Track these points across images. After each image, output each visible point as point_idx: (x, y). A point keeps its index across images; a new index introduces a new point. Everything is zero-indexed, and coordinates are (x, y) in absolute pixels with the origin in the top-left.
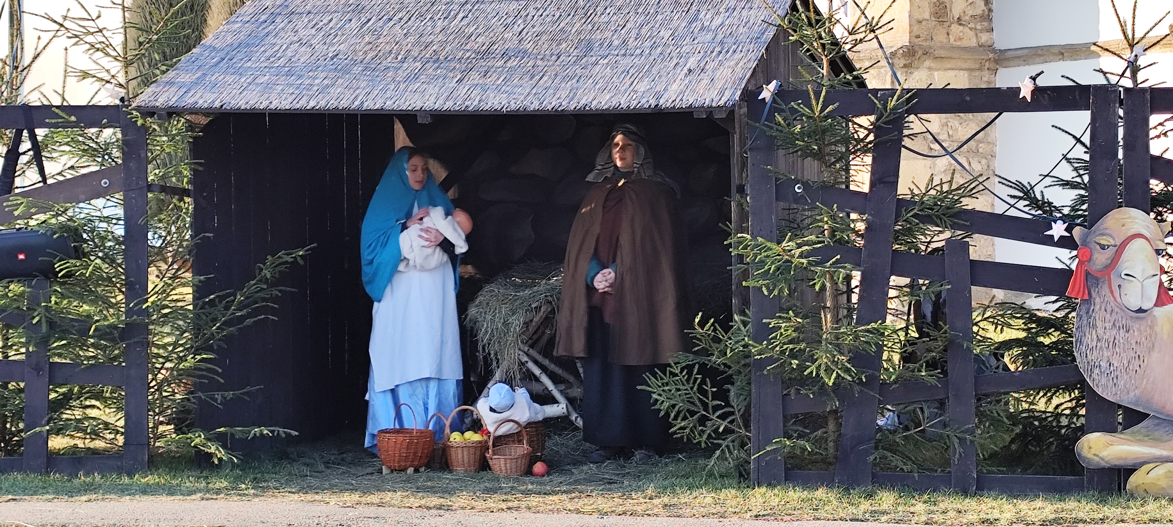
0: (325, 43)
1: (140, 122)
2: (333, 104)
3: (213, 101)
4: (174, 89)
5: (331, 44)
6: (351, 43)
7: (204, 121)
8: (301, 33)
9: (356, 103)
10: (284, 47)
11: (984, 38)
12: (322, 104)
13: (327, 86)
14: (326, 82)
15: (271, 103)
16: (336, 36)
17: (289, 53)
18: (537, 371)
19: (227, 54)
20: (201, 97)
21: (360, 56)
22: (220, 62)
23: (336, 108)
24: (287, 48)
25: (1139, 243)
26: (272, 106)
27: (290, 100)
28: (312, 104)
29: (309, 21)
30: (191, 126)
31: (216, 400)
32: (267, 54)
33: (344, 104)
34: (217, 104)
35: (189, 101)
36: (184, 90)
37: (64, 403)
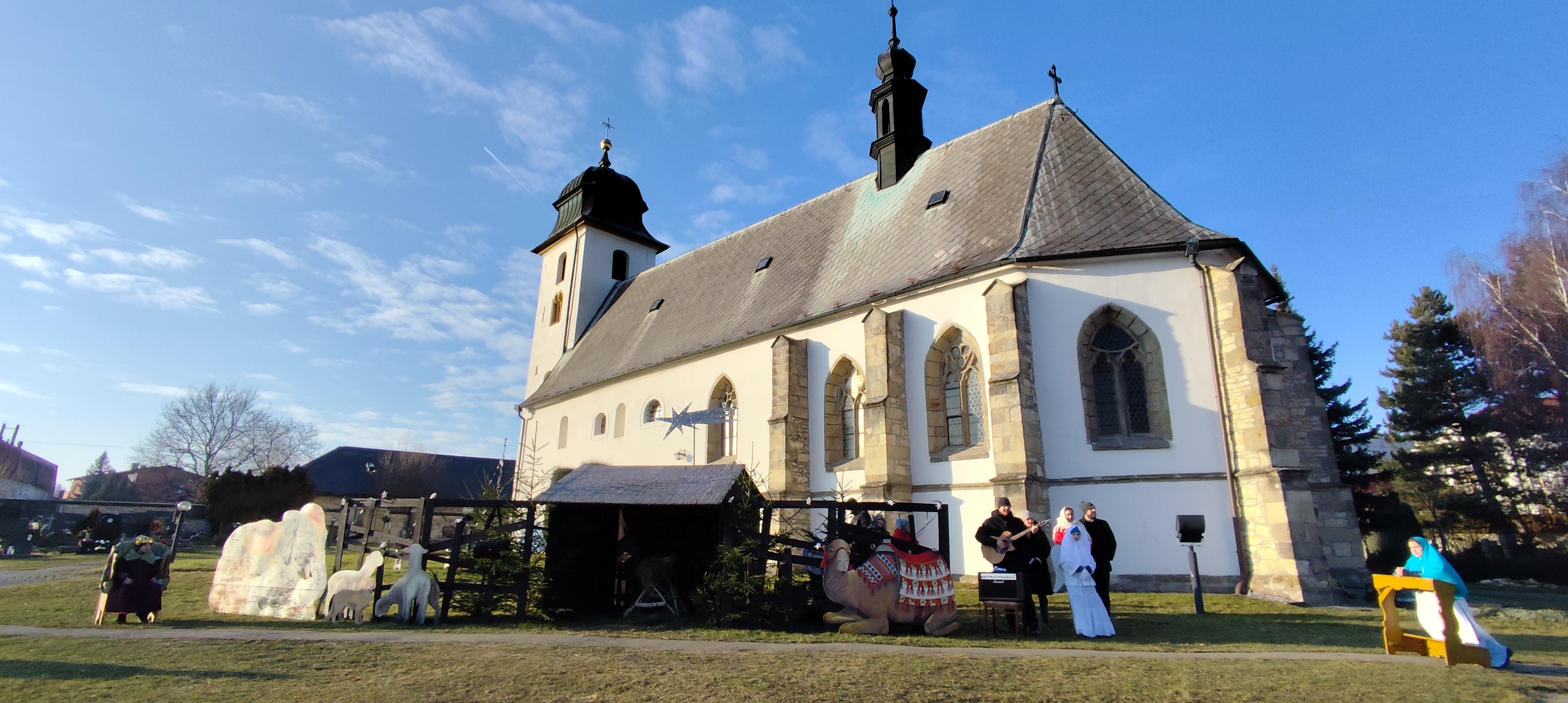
4: (546, 496)
10: (584, 483)
11: (807, 489)
12: (592, 501)
14: (594, 495)
16: (600, 480)
18: (657, 590)
19: (565, 485)
20: (554, 498)
21: (607, 487)
22: (563, 488)
23: (596, 503)
25: (842, 550)
26: (576, 502)
28: (588, 501)
29: (593, 476)
30: (551, 508)
31: (550, 599)
37: (499, 600)
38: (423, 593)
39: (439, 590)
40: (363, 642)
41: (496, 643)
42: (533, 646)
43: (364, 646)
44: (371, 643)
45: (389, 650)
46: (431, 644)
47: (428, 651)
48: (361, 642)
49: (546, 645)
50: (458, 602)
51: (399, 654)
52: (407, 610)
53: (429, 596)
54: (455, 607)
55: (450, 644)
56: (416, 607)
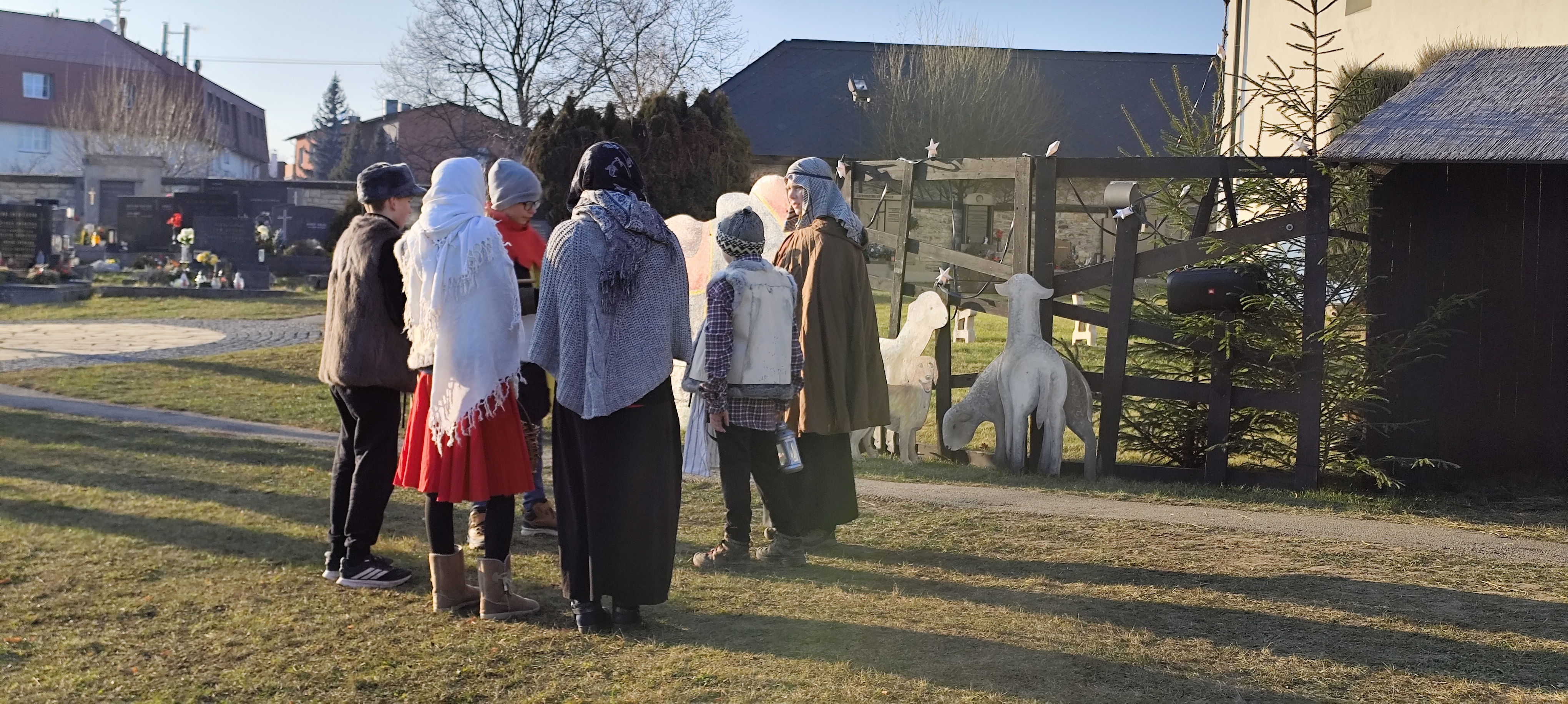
0: (1508, 99)
1: (1323, 173)
2: (1511, 154)
3: (1394, 153)
4: (1359, 142)
5: (1514, 99)
6: (1535, 98)
7: (1385, 171)
8: (1485, 90)
9: (1535, 154)
10: (1467, 103)
12: (1501, 154)
13: (1507, 138)
14: (1506, 134)
15: (1450, 154)
16: (1521, 91)
17: (1472, 108)
19: (1412, 110)
20: (1383, 149)
21: (1543, 110)
22: (1403, 117)
23: (1515, 159)
24: (1470, 104)
26: (1451, 157)
27: (1469, 151)
28: (1490, 154)
29: (1493, 79)
30: (1372, 176)
31: (1382, 430)
32: (1450, 110)
33: (1523, 154)
34: (1398, 155)
35: (1372, 152)
36: (1368, 142)
37: (1244, 425)
38: (1050, 398)
39: (1089, 394)
40: (933, 507)
41: (1258, 534)
42: (1360, 551)
43: (938, 515)
44: (952, 509)
45: (997, 530)
46: (1092, 523)
47: (1088, 537)
48: (930, 505)
49: (1398, 550)
50: (1136, 426)
51: (1023, 541)
52: (1018, 438)
53: (1066, 406)
54: (1131, 438)
55: (1139, 526)
56: (1038, 434)
